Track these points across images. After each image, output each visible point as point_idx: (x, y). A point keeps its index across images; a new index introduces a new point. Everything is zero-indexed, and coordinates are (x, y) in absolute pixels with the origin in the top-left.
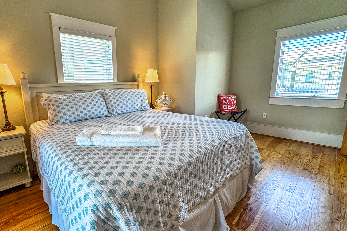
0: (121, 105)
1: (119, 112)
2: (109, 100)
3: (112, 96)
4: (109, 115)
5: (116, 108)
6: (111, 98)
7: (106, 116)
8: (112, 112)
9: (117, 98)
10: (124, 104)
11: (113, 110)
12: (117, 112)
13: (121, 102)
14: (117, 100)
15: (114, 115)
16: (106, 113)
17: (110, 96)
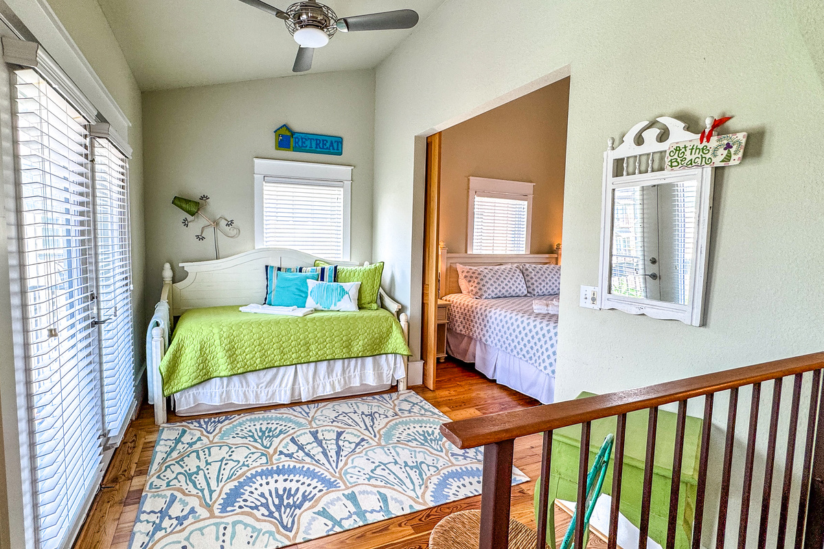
0: (543, 284)
1: (540, 292)
2: (530, 277)
3: (534, 273)
4: (529, 295)
5: (537, 287)
6: (532, 275)
7: (526, 296)
8: (532, 291)
9: (539, 275)
10: (547, 284)
11: (534, 290)
12: (538, 292)
13: (544, 281)
14: (539, 278)
15: (534, 295)
16: (526, 292)
17: (531, 272)
